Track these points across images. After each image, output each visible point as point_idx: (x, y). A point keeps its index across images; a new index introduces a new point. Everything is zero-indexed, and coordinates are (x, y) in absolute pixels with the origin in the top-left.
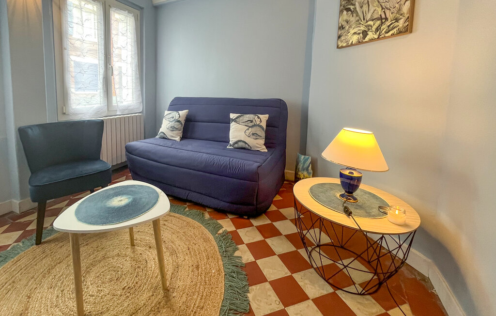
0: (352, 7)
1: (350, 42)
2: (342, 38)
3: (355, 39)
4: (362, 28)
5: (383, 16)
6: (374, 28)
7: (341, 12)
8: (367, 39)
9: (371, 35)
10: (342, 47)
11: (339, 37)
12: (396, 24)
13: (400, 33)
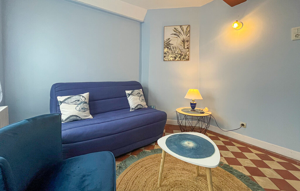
0: (169, 47)
1: (170, 60)
2: (166, 57)
3: (171, 59)
4: (174, 56)
5: (181, 54)
6: (179, 57)
7: (165, 48)
8: (176, 60)
9: (177, 59)
10: (166, 61)
11: (164, 57)
12: (185, 57)
13: (187, 60)
